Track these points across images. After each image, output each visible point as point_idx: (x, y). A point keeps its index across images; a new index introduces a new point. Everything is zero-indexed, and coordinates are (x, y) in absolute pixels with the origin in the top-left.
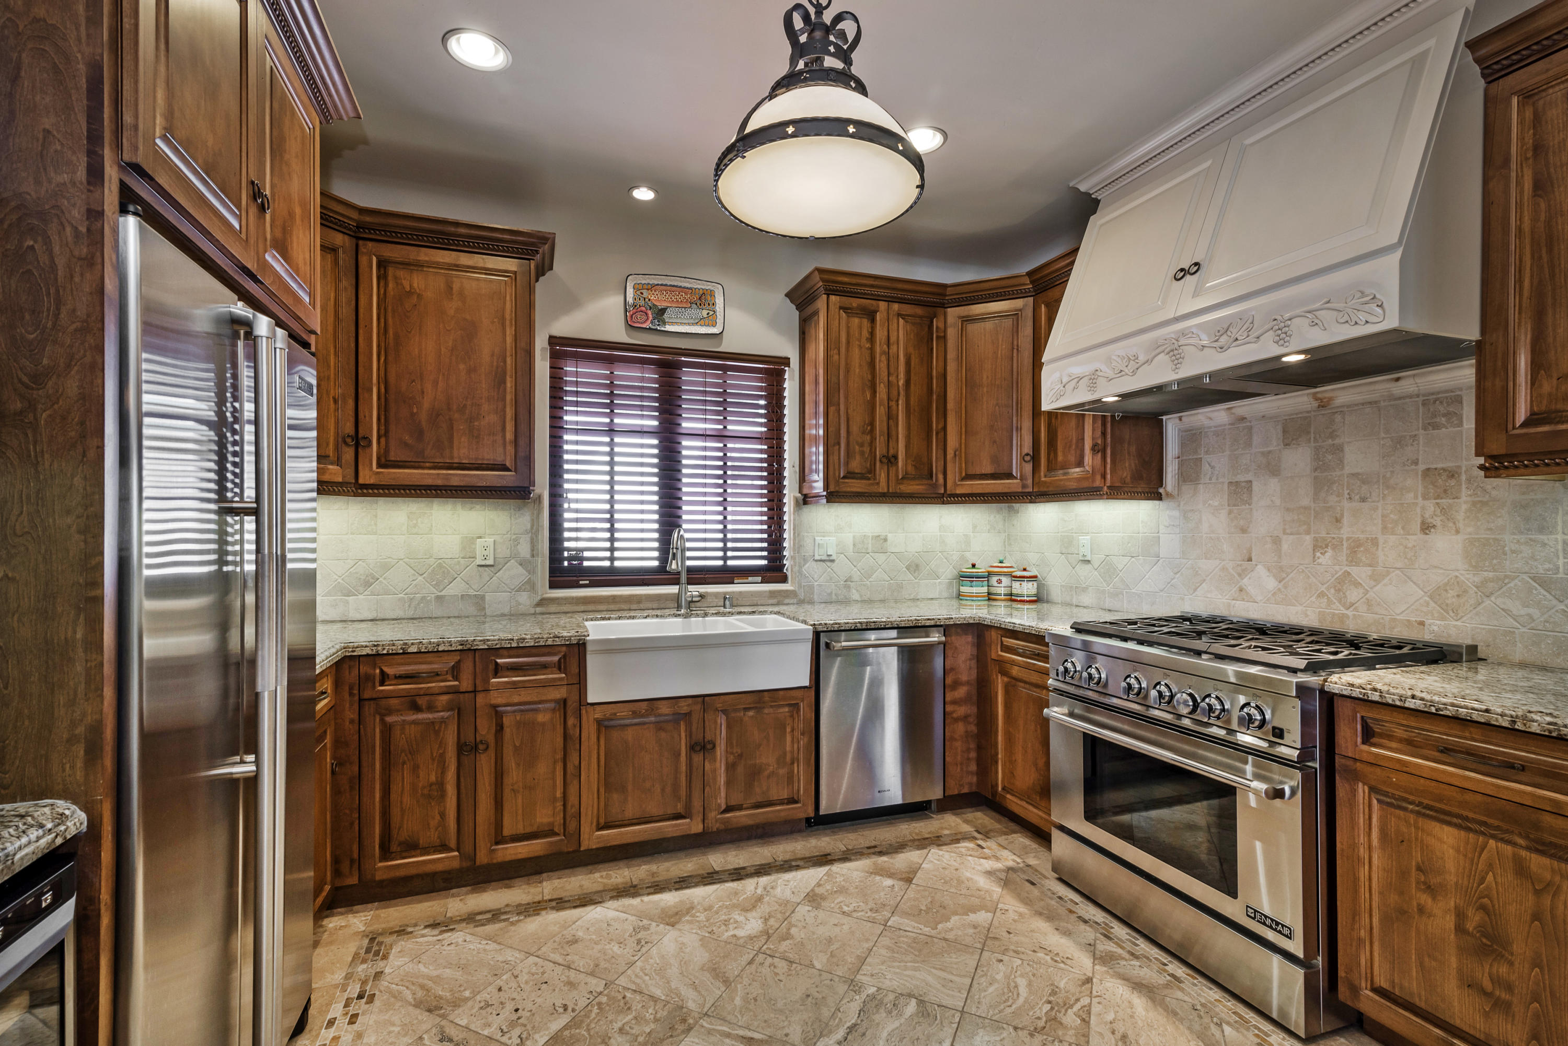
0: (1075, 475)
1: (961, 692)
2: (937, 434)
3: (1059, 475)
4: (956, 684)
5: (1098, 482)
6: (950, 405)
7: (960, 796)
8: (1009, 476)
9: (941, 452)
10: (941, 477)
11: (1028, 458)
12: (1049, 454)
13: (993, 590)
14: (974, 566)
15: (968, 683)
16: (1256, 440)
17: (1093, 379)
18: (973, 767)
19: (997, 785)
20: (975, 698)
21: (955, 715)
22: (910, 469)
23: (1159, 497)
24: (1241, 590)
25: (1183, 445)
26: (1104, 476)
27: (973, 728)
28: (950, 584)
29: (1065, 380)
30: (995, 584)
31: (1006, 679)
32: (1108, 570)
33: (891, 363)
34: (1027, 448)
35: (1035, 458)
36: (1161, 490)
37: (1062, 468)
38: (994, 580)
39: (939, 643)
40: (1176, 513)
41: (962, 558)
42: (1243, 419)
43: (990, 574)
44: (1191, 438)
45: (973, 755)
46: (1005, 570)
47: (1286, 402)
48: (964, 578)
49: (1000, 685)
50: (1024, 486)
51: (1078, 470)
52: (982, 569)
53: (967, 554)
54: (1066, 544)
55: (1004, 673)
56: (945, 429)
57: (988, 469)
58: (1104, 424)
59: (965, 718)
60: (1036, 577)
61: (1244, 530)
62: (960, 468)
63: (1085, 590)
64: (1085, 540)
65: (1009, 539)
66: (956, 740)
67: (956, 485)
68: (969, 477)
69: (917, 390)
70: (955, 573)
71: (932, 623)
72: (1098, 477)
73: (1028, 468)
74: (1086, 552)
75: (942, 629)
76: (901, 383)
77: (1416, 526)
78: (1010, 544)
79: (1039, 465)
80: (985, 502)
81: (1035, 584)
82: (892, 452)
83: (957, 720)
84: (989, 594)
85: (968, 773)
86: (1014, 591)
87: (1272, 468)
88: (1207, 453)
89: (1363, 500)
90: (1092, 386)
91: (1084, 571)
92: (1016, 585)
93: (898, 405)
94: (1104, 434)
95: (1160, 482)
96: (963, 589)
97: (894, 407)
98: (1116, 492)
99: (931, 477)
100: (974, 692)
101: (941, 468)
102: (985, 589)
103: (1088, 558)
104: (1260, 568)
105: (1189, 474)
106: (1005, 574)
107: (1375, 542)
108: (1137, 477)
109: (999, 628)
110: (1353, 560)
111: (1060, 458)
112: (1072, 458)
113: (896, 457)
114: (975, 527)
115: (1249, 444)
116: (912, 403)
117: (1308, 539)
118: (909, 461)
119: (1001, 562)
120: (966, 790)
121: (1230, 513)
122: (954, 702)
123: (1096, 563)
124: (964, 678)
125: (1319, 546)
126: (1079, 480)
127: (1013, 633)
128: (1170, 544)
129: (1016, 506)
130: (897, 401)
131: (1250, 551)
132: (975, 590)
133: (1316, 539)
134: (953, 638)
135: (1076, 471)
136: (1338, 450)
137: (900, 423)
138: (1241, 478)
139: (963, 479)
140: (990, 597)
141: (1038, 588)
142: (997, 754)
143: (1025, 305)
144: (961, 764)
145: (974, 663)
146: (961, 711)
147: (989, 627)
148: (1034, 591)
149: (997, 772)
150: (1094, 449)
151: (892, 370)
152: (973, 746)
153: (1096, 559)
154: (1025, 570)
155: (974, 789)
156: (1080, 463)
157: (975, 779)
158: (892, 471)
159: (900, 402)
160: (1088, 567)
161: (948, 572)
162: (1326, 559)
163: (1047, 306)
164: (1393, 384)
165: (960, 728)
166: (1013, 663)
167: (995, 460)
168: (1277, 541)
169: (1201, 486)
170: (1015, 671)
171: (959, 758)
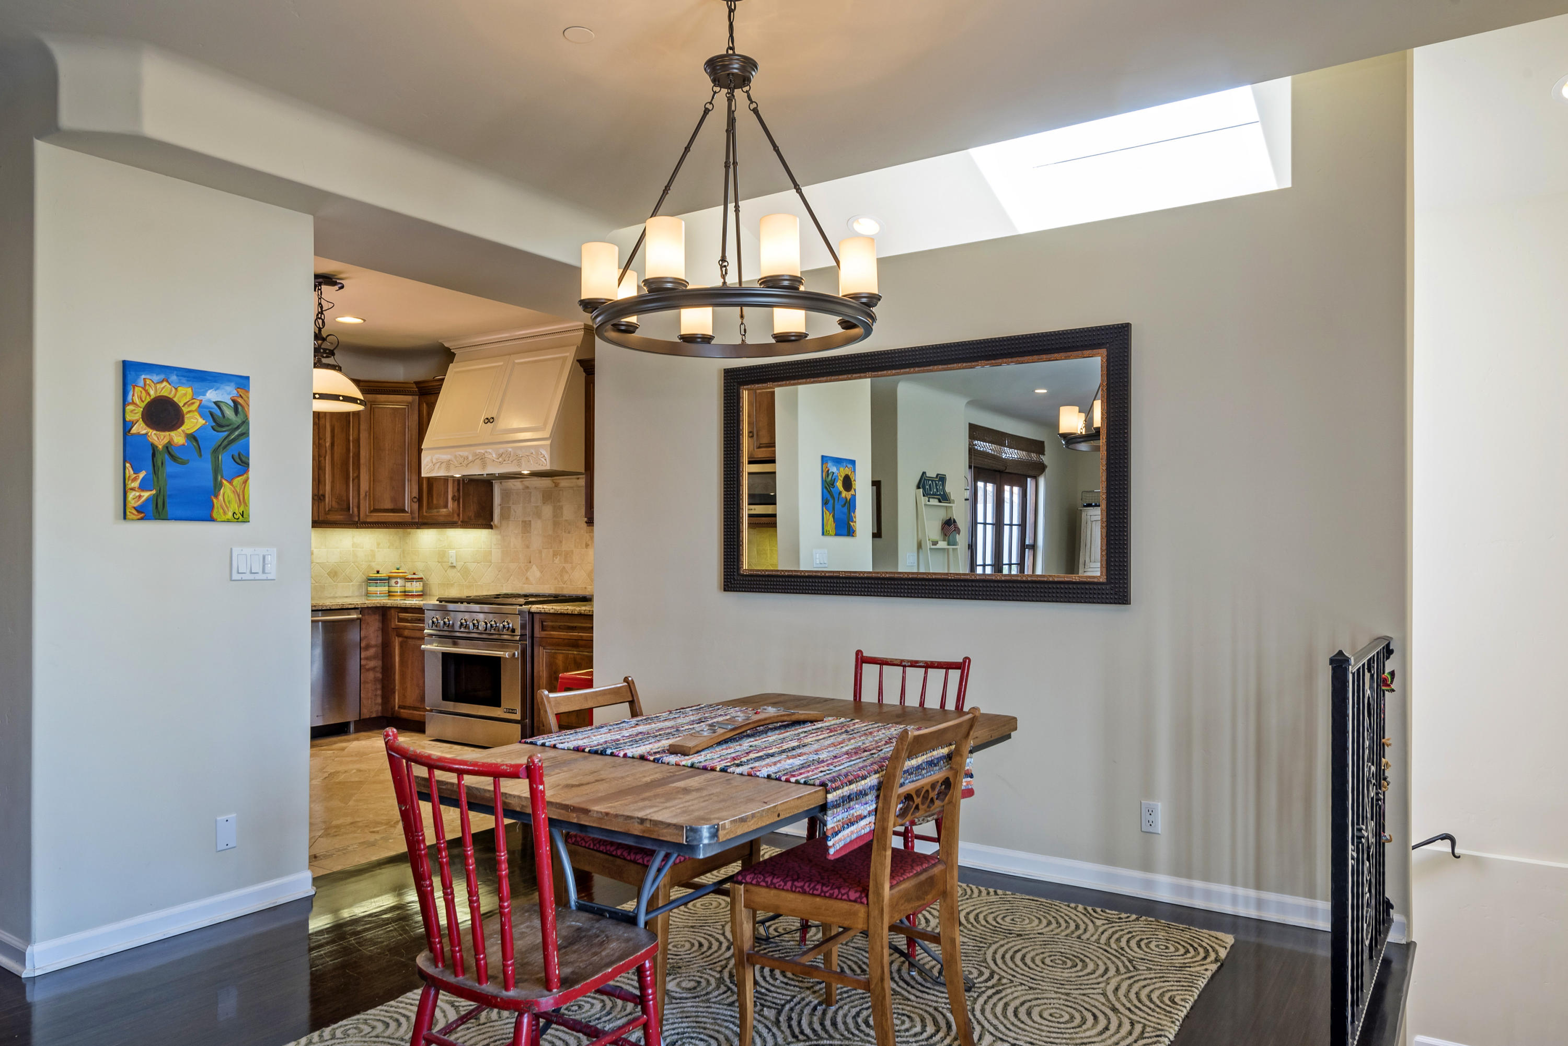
0: (443, 513)
1: (372, 652)
2: (353, 480)
3: (434, 512)
4: (368, 647)
5: (455, 519)
6: (362, 461)
7: (370, 719)
8: (403, 511)
9: (356, 493)
10: (356, 510)
11: (415, 500)
12: (428, 499)
13: (392, 589)
14: (378, 572)
15: (376, 646)
16: (533, 499)
17: (448, 464)
18: (379, 700)
19: (395, 706)
20: (380, 655)
21: (367, 667)
22: (334, 504)
23: (491, 527)
24: (527, 578)
25: (502, 499)
26: (459, 515)
27: (379, 675)
28: (360, 586)
29: (434, 461)
30: (394, 585)
31: (401, 639)
32: (465, 572)
33: (321, 430)
34: (415, 493)
35: (420, 500)
36: (492, 523)
37: (436, 508)
38: (393, 582)
39: (358, 619)
40: (499, 537)
41: (370, 567)
42: (527, 487)
43: (390, 578)
44: (506, 495)
45: (379, 692)
46: (401, 574)
47: (542, 482)
48: (371, 581)
49: (397, 644)
50: (413, 518)
51: (445, 510)
52: (383, 575)
53: (373, 564)
54: (441, 555)
55: (399, 635)
56: (358, 477)
57: (388, 505)
58: (459, 484)
59: (373, 669)
60: (422, 578)
61: (528, 547)
62: (370, 504)
63: (452, 585)
64: (452, 552)
65: (403, 553)
66: (368, 683)
67: (367, 516)
68: (376, 510)
69: (338, 450)
70: (364, 577)
71: (353, 606)
72: (456, 515)
73: (416, 506)
74: (453, 560)
75: (359, 611)
76: (328, 444)
77: (584, 546)
78: (404, 557)
79: (422, 506)
80: (387, 527)
81: (421, 583)
82: (321, 492)
83: (368, 670)
84: (389, 592)
85: (376, 704)
86: (407, 589)
87: (538, 515)
88: (513, 504)
89: (569, 533)
90: (448, 468)
91: (452, 573)
92: (408, 584)
93: (325, 460)
94: (459, 490)
95: (492, 519)
96: (370, 589)
97: (323, 461)
98: (467, 524)
99: (349, 509)
100: (380, 651)
101: (356, 504)
102: (386, 588)
103: (454, 565)
104: (534, 567)
105: (505, 516)
106: (401, 578)
107: (572, 552)
108: (478, 515)
109: (397, 608)
110: (566, 561)
111: (435, 502)
112: (442, 503)
113: (324, 496)
114: (378, 544)
115: (530, 501)
116: (335, 459)
117: (551, 550)
118: (334, 499)
119: (398, 569)
120: (374, 715)
121: (522, 537)
122: (367, 659)
123: (459, 568)
124: (373, 642)
125: (555, 554)
126: (445, 516)
127: (406, 610)
128: (496, 555)
129: (409, 530)
130: (325, 457)
131: (530, 558)
132: (379, 589)
133: (554, 551)
134: (366, 617)
135: (444, 511)
136: (561, 508)
137: (327, 472)
138: (527, 519)
139: (371, 512)
140: (390, 594)
141: (423, 586)
142: (395, 687)
143: (413, 401)
144: (371, 699)
145: (380, 633)
146: (372, 664)
147: (390, 608)
148: (420, 588)
149: (395, 698)
150: (453, 499)
151: (321, 436)
152: (379, 686)
153: (459, 565)
154: (414, 574)
155: (380, 714)
156: (446, 506)
157: (380, 708)
158: (322, 505)
159: (327, 458)
160: (455, 570)
161: (359, 577)
162: (557, 561)
163: (427, 404)
164: (578, 481)
165: (371, 675)
166: (405, 628)
167: (394, 500)
168: (540, 552)
169: (510, 522)
170: (406, 633)
171: (370, 694)
